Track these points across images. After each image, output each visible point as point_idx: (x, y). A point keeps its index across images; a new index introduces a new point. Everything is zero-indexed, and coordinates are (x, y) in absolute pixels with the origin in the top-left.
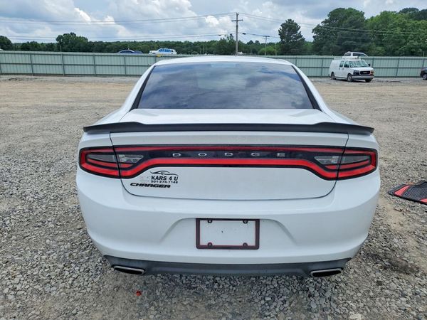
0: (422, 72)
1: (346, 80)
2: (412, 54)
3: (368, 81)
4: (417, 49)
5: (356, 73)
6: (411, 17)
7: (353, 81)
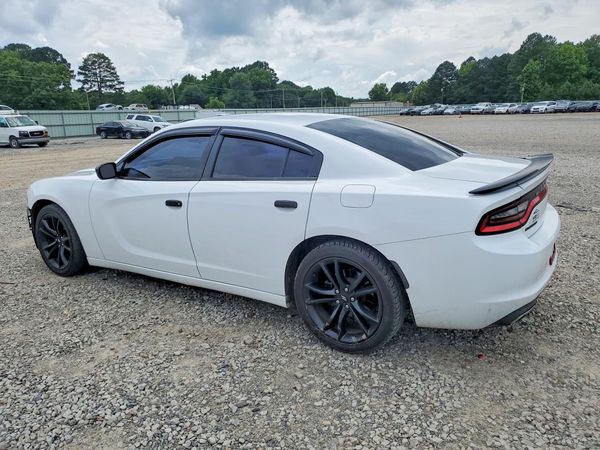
0: (98, 129)
1: (8, 146)
2: (43, 106)
3: (42, 144)
4: (48, 100)
5: (24, 135)
6: (23, 56)
7: (20, 146)
